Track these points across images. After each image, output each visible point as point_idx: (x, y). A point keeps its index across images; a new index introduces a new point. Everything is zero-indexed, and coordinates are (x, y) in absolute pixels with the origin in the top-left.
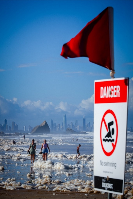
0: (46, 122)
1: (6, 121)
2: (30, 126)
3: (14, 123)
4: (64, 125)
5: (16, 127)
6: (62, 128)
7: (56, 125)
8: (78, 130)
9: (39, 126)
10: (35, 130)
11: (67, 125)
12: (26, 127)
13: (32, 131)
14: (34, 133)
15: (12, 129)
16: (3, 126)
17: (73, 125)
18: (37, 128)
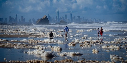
0: (46, 16)
1: (17, 15)
2: (33, 19)
3: (22, 17)
4: (57, 18)
5: (24, 20)
6: (56, 20)
7: (52, 18)
8: (67, 21)
9: (41, 19)
10: (39, 21)
11: (60, 18)
12: (30, 20)
13: (36, 23)
14: (38, 24)
15: (21, 21)
16: (15, 19)
17: (64, 18)
18: (40, 20)
